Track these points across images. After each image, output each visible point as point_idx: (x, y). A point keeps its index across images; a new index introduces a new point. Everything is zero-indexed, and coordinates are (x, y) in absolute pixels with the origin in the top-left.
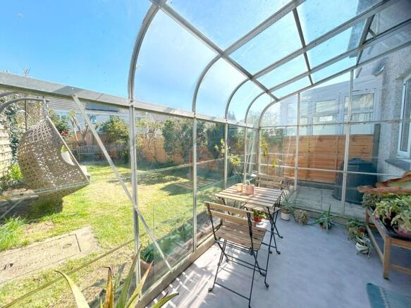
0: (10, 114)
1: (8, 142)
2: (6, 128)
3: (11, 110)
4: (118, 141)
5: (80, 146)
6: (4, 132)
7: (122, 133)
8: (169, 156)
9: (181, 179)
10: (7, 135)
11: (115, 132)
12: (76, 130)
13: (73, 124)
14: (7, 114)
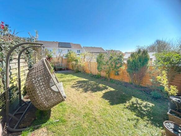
0: (28, 54)
1: (27, 68)
2: (26, 61)
3: (28, 52)
4: (73, 62)
5: (57, 64)
6: (25, 63)
7: (74, 58)
8: (99, 72)
9: (109, 88)
10: (27, 64)
11: (71, 58)
12: (55, 57)
13: (54, 54)
14: (26, 54)
